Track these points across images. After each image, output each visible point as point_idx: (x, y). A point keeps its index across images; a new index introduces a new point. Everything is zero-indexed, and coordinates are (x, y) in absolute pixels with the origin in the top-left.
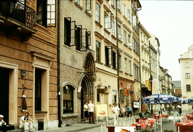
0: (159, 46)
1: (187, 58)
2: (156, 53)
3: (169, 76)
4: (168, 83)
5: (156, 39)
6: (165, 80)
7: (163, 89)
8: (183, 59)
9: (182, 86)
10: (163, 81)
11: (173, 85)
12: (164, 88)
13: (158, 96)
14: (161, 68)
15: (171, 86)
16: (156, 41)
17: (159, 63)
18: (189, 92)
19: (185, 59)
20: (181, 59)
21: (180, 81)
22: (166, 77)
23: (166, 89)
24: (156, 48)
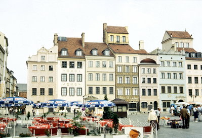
0: (7, 46)
1: (36, 61)
2: (4, 53)
3: (14, 78)
4: (13, 85)
5: (5, 38)
6: (10, 82)
7: (7, 92)
8: (31, 62)
9: (28, 90)
10: (8, 83)
11: (17, 88)
12: (8, 90)
13: (14, 99)
14: (8, 69)
15: (15, 88)
16: (5, 40)
17: (6, 64)
18: (34, 96)
19: (33, 62)
20: (29, 62)
21: (26, 84)
22: (11, 79)
23: (10, 91)
24: (5, 48)
